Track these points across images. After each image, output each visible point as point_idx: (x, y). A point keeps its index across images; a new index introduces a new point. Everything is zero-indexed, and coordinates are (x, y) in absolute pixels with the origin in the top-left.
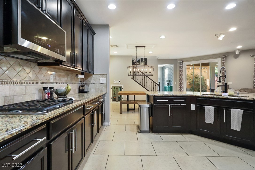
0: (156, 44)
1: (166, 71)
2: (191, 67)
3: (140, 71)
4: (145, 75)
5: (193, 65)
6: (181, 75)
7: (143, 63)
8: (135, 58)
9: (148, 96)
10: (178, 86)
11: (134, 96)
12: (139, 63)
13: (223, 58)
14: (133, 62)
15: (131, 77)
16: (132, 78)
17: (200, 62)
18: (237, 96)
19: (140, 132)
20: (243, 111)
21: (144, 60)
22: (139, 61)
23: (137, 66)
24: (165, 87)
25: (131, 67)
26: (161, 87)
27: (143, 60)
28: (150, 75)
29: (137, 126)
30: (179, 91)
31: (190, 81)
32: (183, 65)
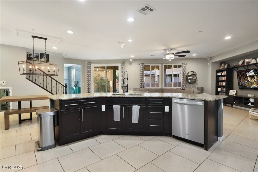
0: (61, 39)
1: (73, 72)
2: (97, 69)
3: (40, 70)
4: (47, 75)
5: (100, 67)
6: (89, 76)
7: (43, 60)
8: (32, 52)
9: (52, 101)
10: (86, 87)
11: (31, 102)
12: (39, 60)
13: (122, 64)
14: (27, 56)
15: (25, 76)
16: (26, 78)
17: (106, 65)
18: (135, 95)
19: (41, 150)
20: (139, 106)
21: (46, 57)
22: (37, 57)
23: (35, 62)
24: (73, 89)
25: (26, 63)
26: (67, 89)
27: (44, 56)
28: (54, 75)
29: (36, 142)
30: (87, 93)
31: (97, 82)
32: (91, 66)
